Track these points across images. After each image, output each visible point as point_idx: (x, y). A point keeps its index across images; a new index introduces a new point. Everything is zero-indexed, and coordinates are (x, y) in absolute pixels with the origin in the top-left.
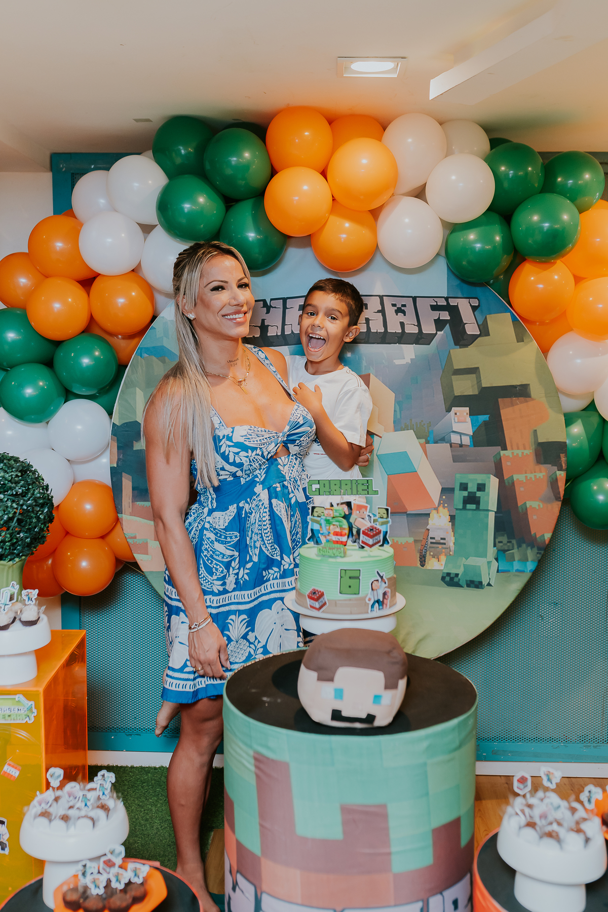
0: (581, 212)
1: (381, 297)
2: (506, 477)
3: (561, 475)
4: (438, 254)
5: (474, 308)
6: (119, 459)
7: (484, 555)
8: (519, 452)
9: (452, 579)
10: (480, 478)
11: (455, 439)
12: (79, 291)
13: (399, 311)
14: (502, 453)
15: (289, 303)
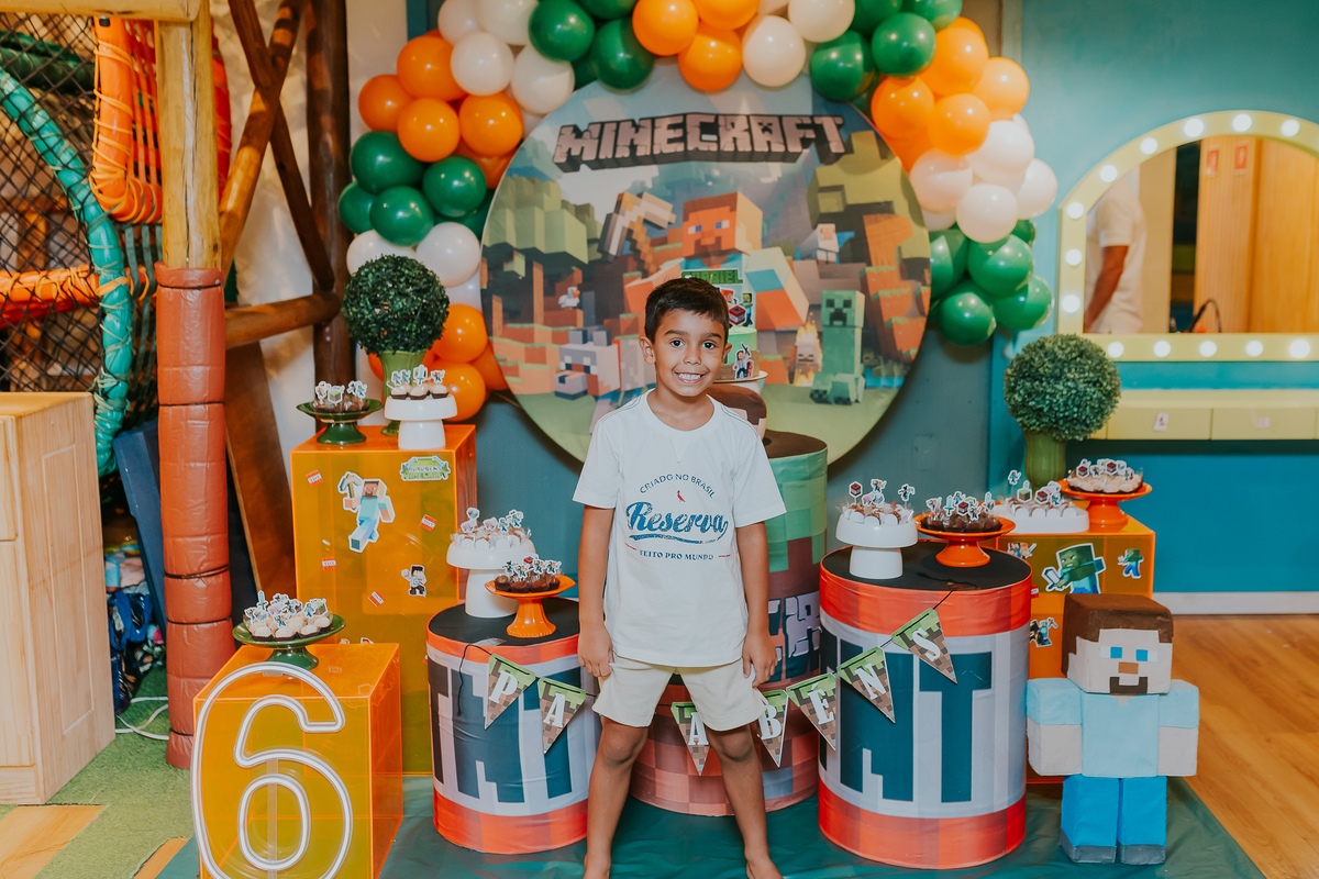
0: (937, 30)
1: (748, 117)
2: (872, 293)
3: (926, 291)
4: (801, 73)
5: (839, 127)
6: (489, 281)
7: (850, 371)
8: (885, 269)
9: (820, 396)
10: (846, 294)
11: (821, 256)
12: (450, 112)
13: (766, 129)
14: (868, 269)
15: (657, 122)
